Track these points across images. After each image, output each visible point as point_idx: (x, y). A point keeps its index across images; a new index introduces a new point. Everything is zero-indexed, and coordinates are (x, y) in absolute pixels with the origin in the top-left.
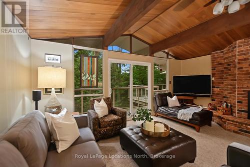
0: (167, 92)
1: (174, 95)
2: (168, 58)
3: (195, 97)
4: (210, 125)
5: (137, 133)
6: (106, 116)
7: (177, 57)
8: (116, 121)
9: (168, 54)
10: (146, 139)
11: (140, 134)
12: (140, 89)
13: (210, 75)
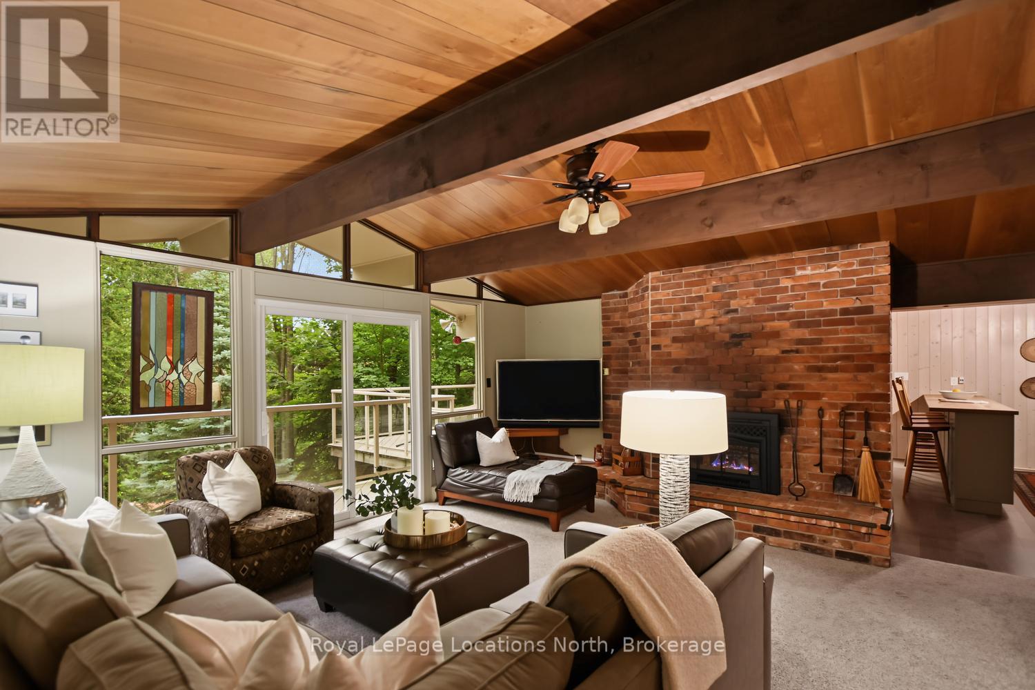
0: (476, 417)
1: (501, 425)
2: (480, 296)
3: (564, 429)
4: (591, 508)
5: (373, 549)
6: (255, 514)
7: (511, 296)
8: (293, 525)
9: (480, 285)
10: (399, 557)
11: (383, 549)
12: (383, 409)
13: (598, 362)
